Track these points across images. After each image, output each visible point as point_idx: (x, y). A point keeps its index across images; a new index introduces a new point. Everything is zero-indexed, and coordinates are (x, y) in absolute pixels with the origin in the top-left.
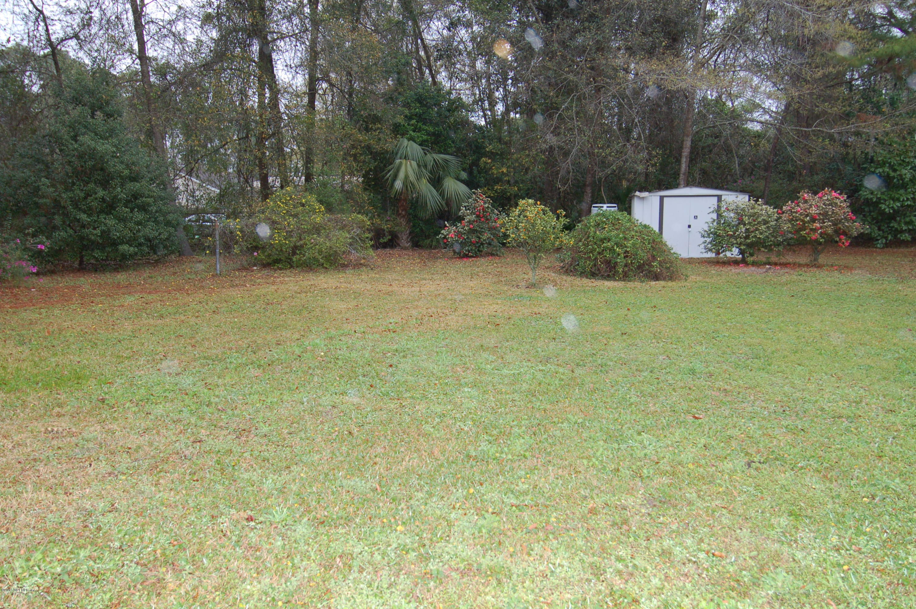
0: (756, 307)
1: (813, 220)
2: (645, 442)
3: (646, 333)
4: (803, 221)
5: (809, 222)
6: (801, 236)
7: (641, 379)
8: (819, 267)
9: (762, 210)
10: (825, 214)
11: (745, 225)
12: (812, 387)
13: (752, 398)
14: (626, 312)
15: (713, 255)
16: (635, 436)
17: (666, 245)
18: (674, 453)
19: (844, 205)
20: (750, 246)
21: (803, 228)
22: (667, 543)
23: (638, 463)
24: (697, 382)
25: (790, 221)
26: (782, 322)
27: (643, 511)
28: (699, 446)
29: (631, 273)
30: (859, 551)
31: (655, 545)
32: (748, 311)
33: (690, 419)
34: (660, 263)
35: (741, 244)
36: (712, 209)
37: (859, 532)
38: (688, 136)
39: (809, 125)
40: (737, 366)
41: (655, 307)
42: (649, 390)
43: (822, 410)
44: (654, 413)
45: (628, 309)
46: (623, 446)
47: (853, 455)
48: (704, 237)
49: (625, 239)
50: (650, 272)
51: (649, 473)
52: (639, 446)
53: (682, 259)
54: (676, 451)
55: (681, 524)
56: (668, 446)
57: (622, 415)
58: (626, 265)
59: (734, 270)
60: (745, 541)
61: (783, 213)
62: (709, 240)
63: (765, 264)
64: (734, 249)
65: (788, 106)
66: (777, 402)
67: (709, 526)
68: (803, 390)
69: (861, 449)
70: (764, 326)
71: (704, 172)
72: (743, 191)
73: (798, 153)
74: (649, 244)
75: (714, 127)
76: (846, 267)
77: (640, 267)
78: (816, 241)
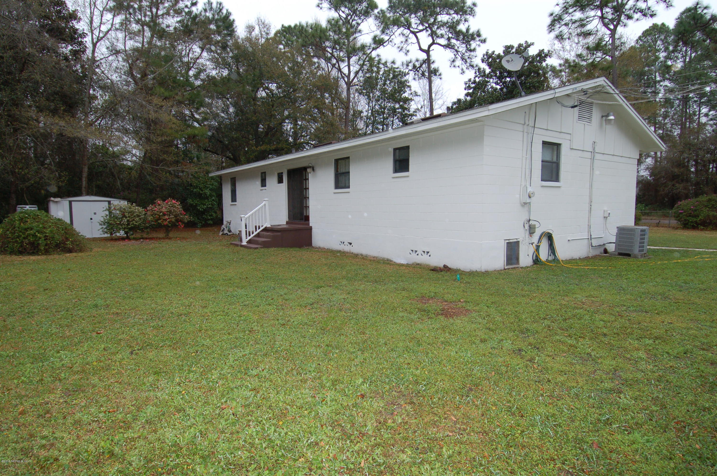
0: (135, 263)
1: (164, 214)
2: (62, 356)
3: (63, 286)
4: (159, 215)
5: (162, 216)
6: (159, 223)
7: (59, 317)
8: (170, 239)
9: (135, 209)
10: (170, 212)
11: (126, 217)
12: (167, 302)
13: (134, 314)
14: (48, 275)
15: (109, 235)
16: (55, 354)
17: (75, 231)
18: (84, 358)
19: (179, 207)
20: (131, 229)
21: (159, 219)
22: (78, 416)
23: (58, 372)
24: (99, 312)
25: (152, 215)
26: (150, 270)
27: (61, 401)
28: (100, 350)
29: (51, 250)
30: (190, 381)
31: (70, 420)
32: (131, 266)
33: (94, 335)
34: (72, 242)
35: (125, 228)
36: (105, 209)
37: (190, 371)
38: (85, 165)
39: (158, 165)
40: (124, 298)
41: (69, 269)
42: (65, 323)
43: (172, 313)
44: (68, 337)
45: (49, 273)
46: (45, 364)
47: (187, 333)
48: (101, 225)
49: (44, 228)
50: (65, 248)
51: (65, 375)
52: (58, 360)
53: (88, 238)
54: (85, 357)
55: (88, 401)
56: (79, 355)
57: (45, 343)
58: (46, 245)
59: (122, 243)
60: (128, 398)
61: (148, 211)
62: (104, 227)
63: (140, 239)
64: (121, 231)
65: (145, 154)
66: (148, 314)
67: (106, 396)
68: (162, 305)
69: (191, 329)
70: (140, 273)
71: (98, 186)
72: (124, 199)
73: (153, 179)
74: (63, 230)
75: (102, 161)
76: (183, 238)
77: (57, 246)
78: (167, 225)
